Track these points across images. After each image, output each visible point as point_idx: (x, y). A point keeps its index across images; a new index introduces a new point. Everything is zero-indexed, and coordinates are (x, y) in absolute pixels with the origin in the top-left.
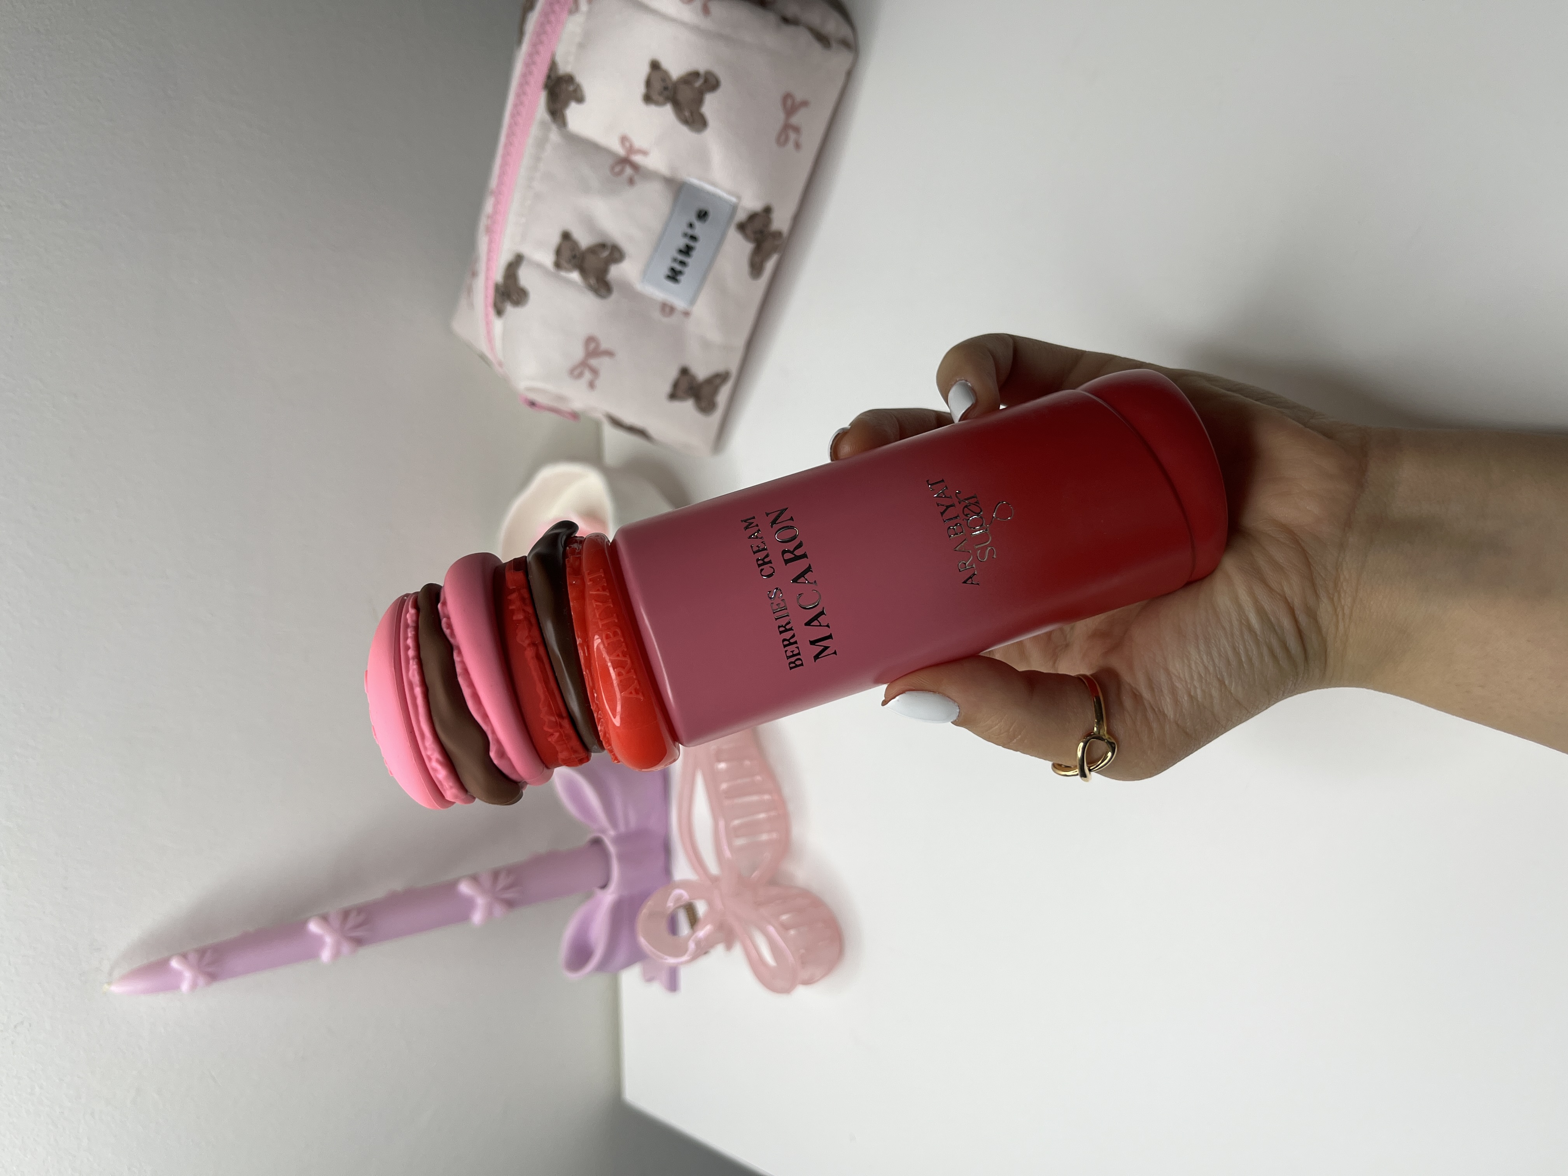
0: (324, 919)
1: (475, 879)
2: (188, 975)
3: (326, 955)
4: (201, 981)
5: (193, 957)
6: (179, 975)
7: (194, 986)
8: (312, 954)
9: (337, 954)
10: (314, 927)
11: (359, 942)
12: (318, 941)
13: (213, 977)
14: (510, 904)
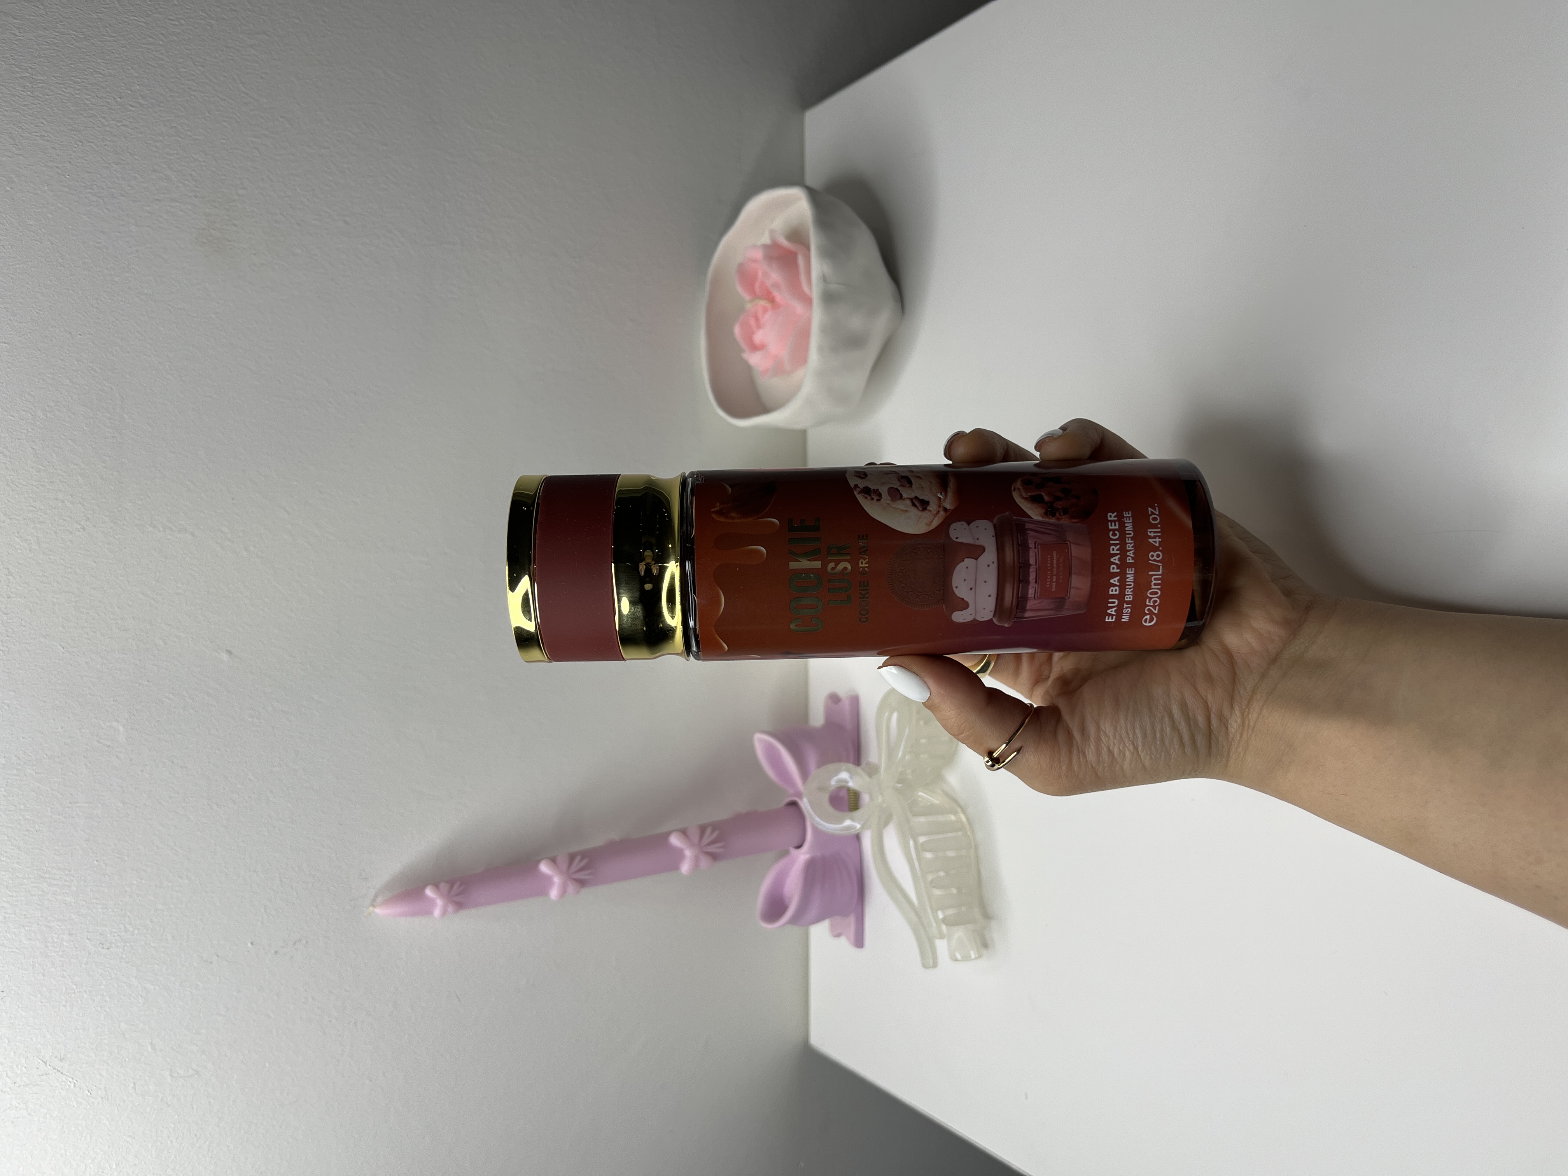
0: (553, 860)
1: (684, 832)
2: (439, 902)
3: (554, 893)
4: (450, 909)
5: (444, 886)
6: (432, 902)
7: (444, 913)
8: (543, 891)
9: (563, 892)
10: (544, 868)
11: (582, 883)
12: (548, 880)
13: (460, 906)
14: (714, 857)
